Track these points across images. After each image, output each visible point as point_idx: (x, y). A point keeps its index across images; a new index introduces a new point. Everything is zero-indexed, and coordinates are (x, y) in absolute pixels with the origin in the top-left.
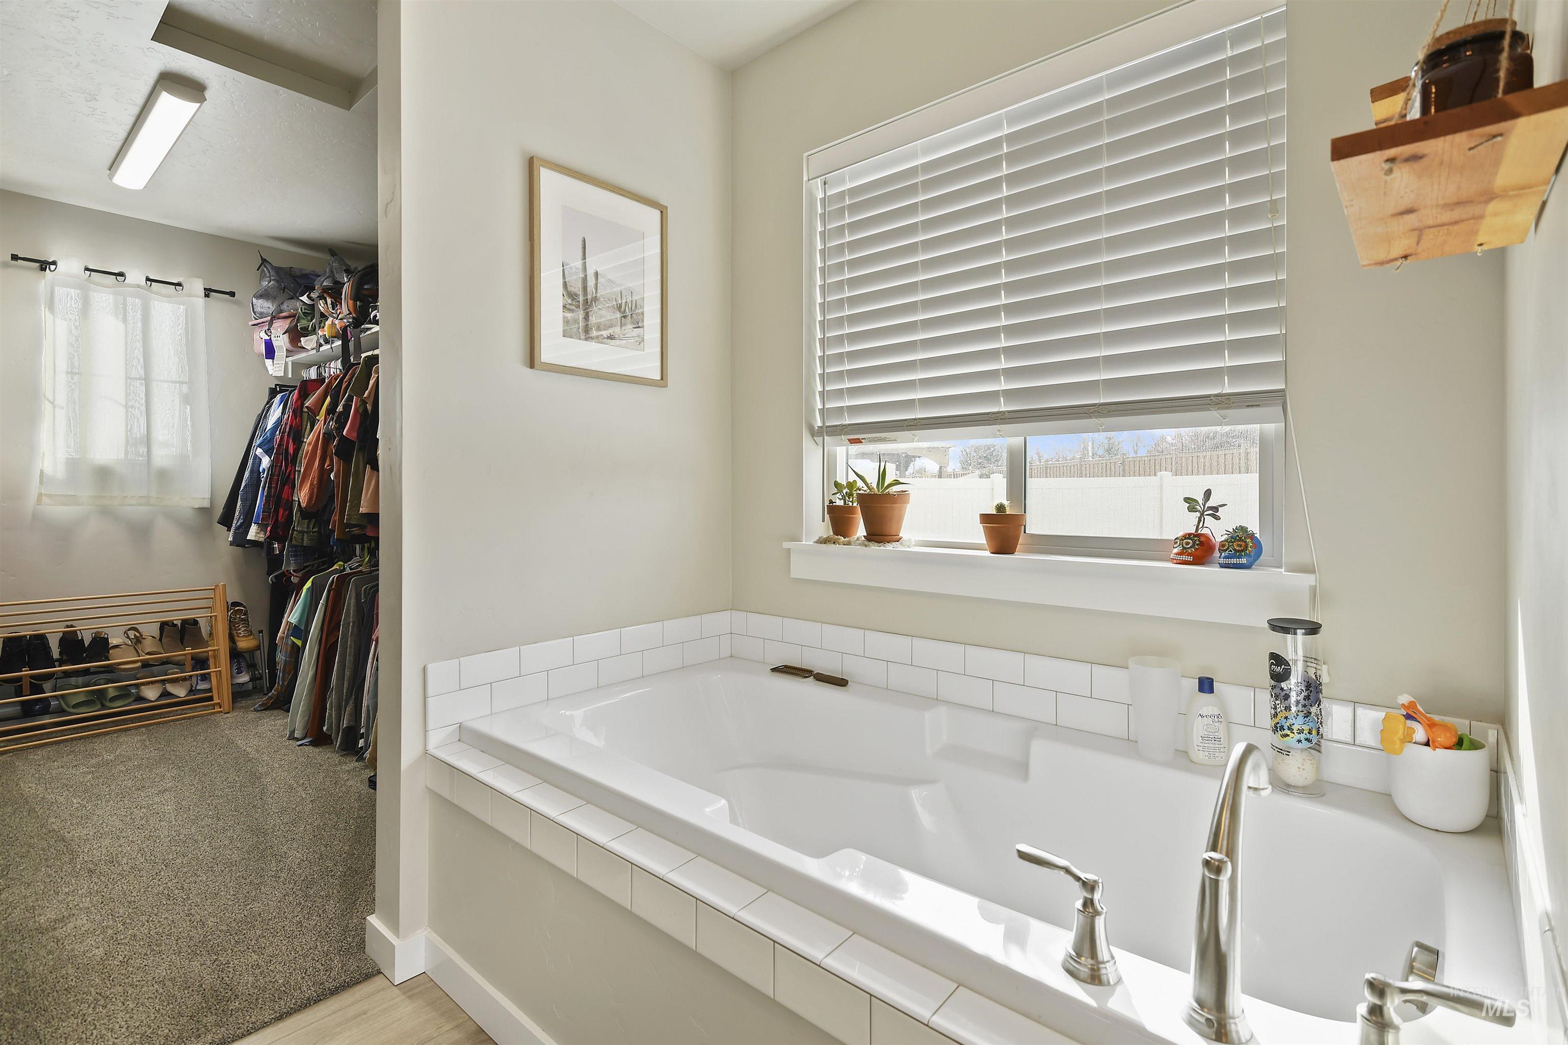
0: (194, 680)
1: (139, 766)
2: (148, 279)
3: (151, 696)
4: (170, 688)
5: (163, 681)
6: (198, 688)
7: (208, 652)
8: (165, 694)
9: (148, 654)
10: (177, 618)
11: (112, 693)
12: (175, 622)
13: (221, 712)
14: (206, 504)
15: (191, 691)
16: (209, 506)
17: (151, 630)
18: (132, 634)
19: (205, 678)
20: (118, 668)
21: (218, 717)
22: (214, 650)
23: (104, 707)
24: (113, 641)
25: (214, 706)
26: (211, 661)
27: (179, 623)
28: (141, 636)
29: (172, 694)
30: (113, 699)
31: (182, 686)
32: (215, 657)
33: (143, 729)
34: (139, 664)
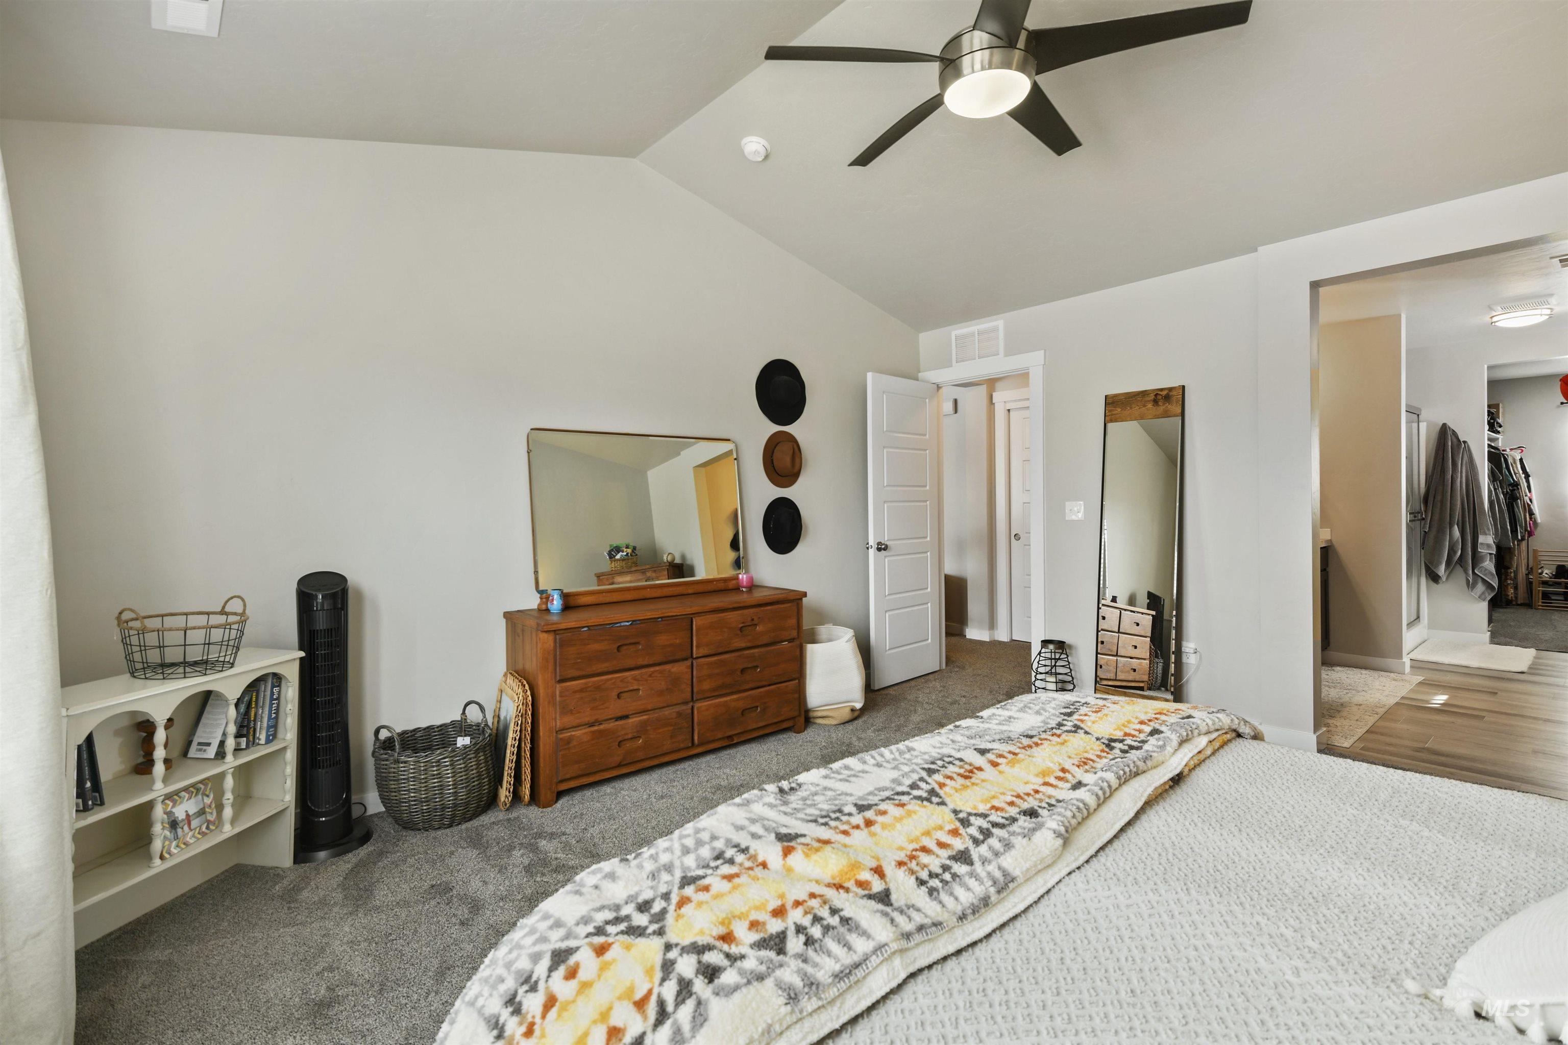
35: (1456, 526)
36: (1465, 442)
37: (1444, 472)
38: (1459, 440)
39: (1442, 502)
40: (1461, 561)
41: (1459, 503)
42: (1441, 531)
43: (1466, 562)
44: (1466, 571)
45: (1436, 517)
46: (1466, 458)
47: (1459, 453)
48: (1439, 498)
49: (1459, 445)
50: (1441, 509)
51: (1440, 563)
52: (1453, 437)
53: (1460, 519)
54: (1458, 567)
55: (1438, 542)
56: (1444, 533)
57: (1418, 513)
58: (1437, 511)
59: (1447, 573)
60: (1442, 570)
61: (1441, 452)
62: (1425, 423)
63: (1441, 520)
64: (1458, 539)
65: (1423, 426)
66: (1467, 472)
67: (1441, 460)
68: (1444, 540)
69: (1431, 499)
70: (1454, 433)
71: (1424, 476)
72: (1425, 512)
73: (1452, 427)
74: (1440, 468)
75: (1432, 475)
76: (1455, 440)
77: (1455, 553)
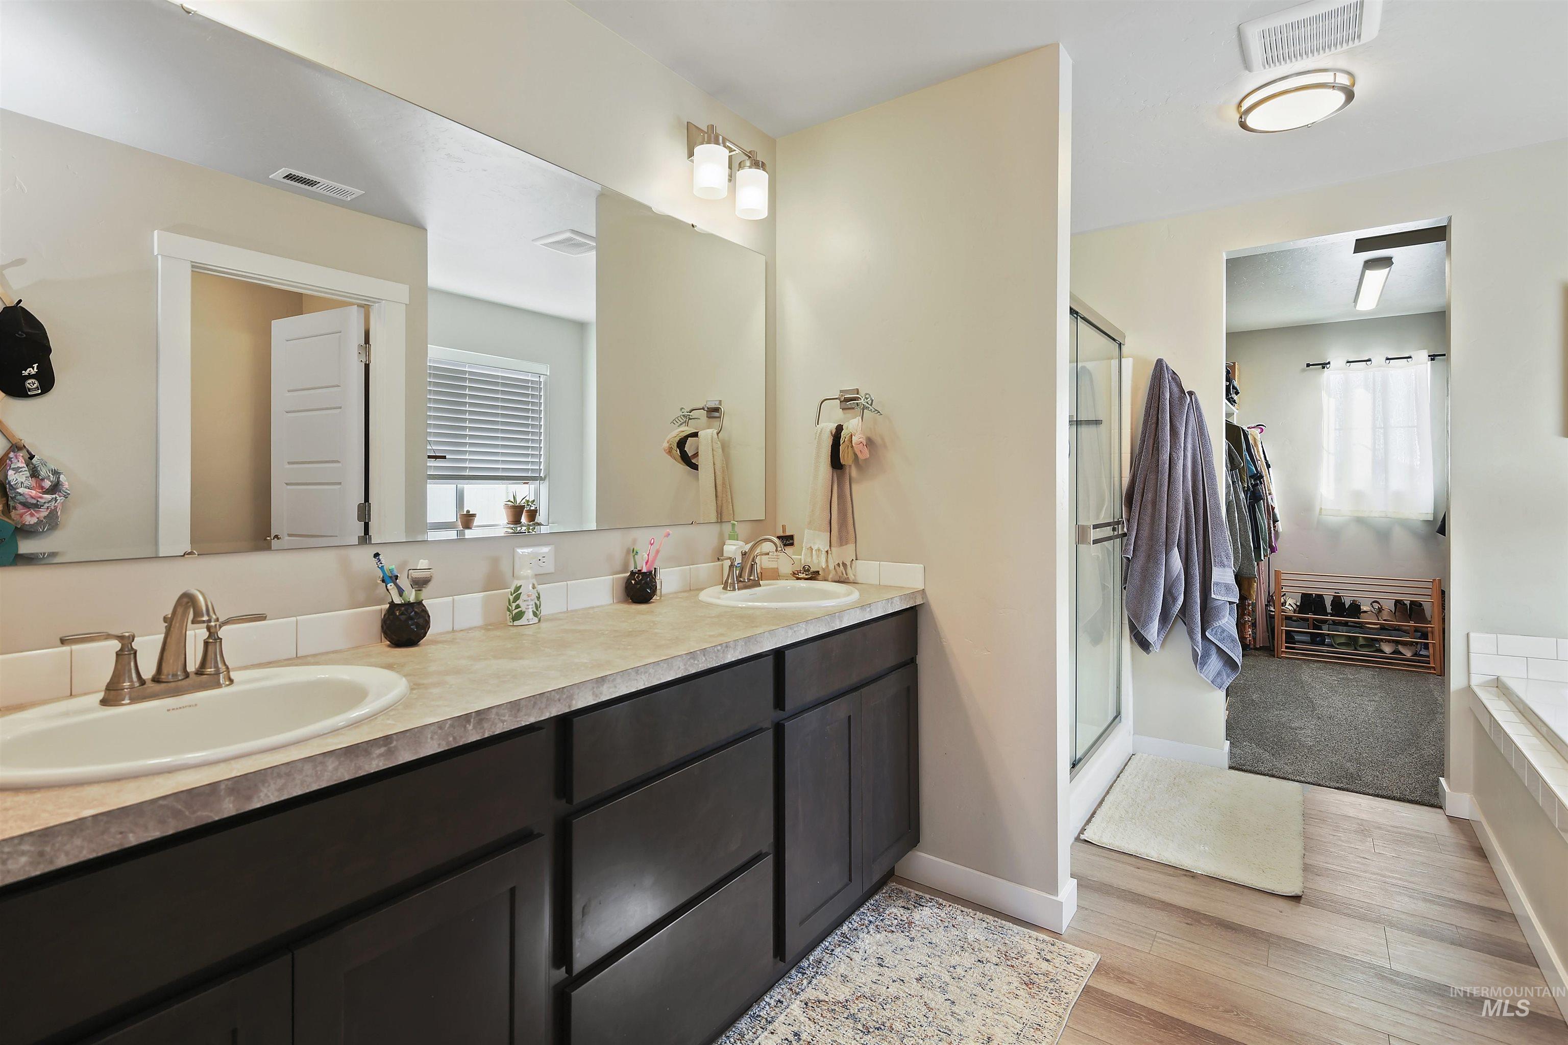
0: (1419, 646)
1: (1365, 686)
2: (1387, 359)
3: (1387, 650)
4: (1401, 648)
5: (1397, 643)
6: (1420, 653)
7: (1427, 627)
8: (1396, 652)
9: (1384, 620)
10: (1407, 599)
11: (1361, 642)
12: (1405, 602)
13: (1435, 674)
14: (1431, 518)
15: (1415, 654)
16: (1432, 519)
17: (1389, 605)
18: (1376, 606)
19: (1426, 646)
20: (1365, 626)
21: (1431, 677)
22: (1432, 627)
23: (1356, 649)
24: (1364, 608)
25: (1429, 668)
26: (1430, 635)
27: (1408, 603)
28: (1382, 608)
29: (1402, 653)
30: (1362, 646)
31: (1409, 649)
32: (1432, 633)
33: (1377, 670)
34: (1378, 626)
35: (1176, 551)
36: (1191, 393)
37: (1158, 450)
38: (1182, 391)
39: (1154, 503)
40: (1184, 616)
41: (1181, 506)
42: (1151, 558)
43: (1192, 617)
44: (1191, 633)
45: (1145, 533)
46: (1192, 422)
47: (1182, 413)
48: (1149, 496)
49: (1183, 396)
50: (1153, 516)
51: (1149, 619)
52: (1173, 384)
53: (1183, 536)
54: (1181, 628)
55: (1147, 578)
56: (1157, 562)
57: (1118, 523)
58: (1147, 519)
59: (1162, 636)
60: (1152, 632)
61: (1153, 412)
62: (1131, 360)
63: (1153, 537)
64: (1179, 575)
65: (1127, 363)
66: (1194, 450)
67: (1154, 426)
68: (1155, 575)
69: (1137, 497)
70: (1174, 375)
71: (1129, 456)
72: (1128, 521)
73: (1171, 367)
74: (1151, 441)
75: (1141, 453)
76: (1176, 390)
77: (1175, 600)
